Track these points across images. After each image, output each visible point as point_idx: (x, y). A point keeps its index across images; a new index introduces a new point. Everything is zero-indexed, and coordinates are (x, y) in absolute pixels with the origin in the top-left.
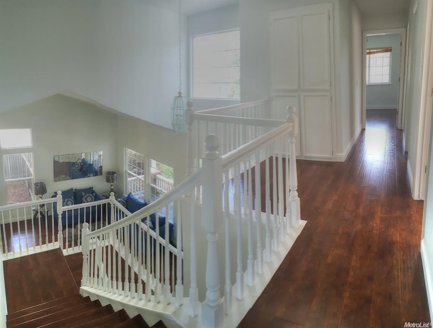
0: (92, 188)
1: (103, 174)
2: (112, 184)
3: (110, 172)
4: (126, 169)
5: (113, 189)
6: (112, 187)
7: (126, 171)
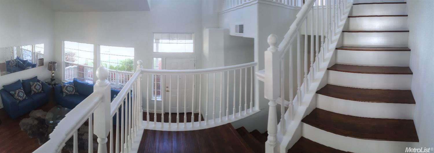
0: (37, 77)
1: (44, 65)
2: (53, 72)
3: (52, 62)
4: (64, 60)
5: (53, 76)
6: (53, 75)
7: (64, 61)
